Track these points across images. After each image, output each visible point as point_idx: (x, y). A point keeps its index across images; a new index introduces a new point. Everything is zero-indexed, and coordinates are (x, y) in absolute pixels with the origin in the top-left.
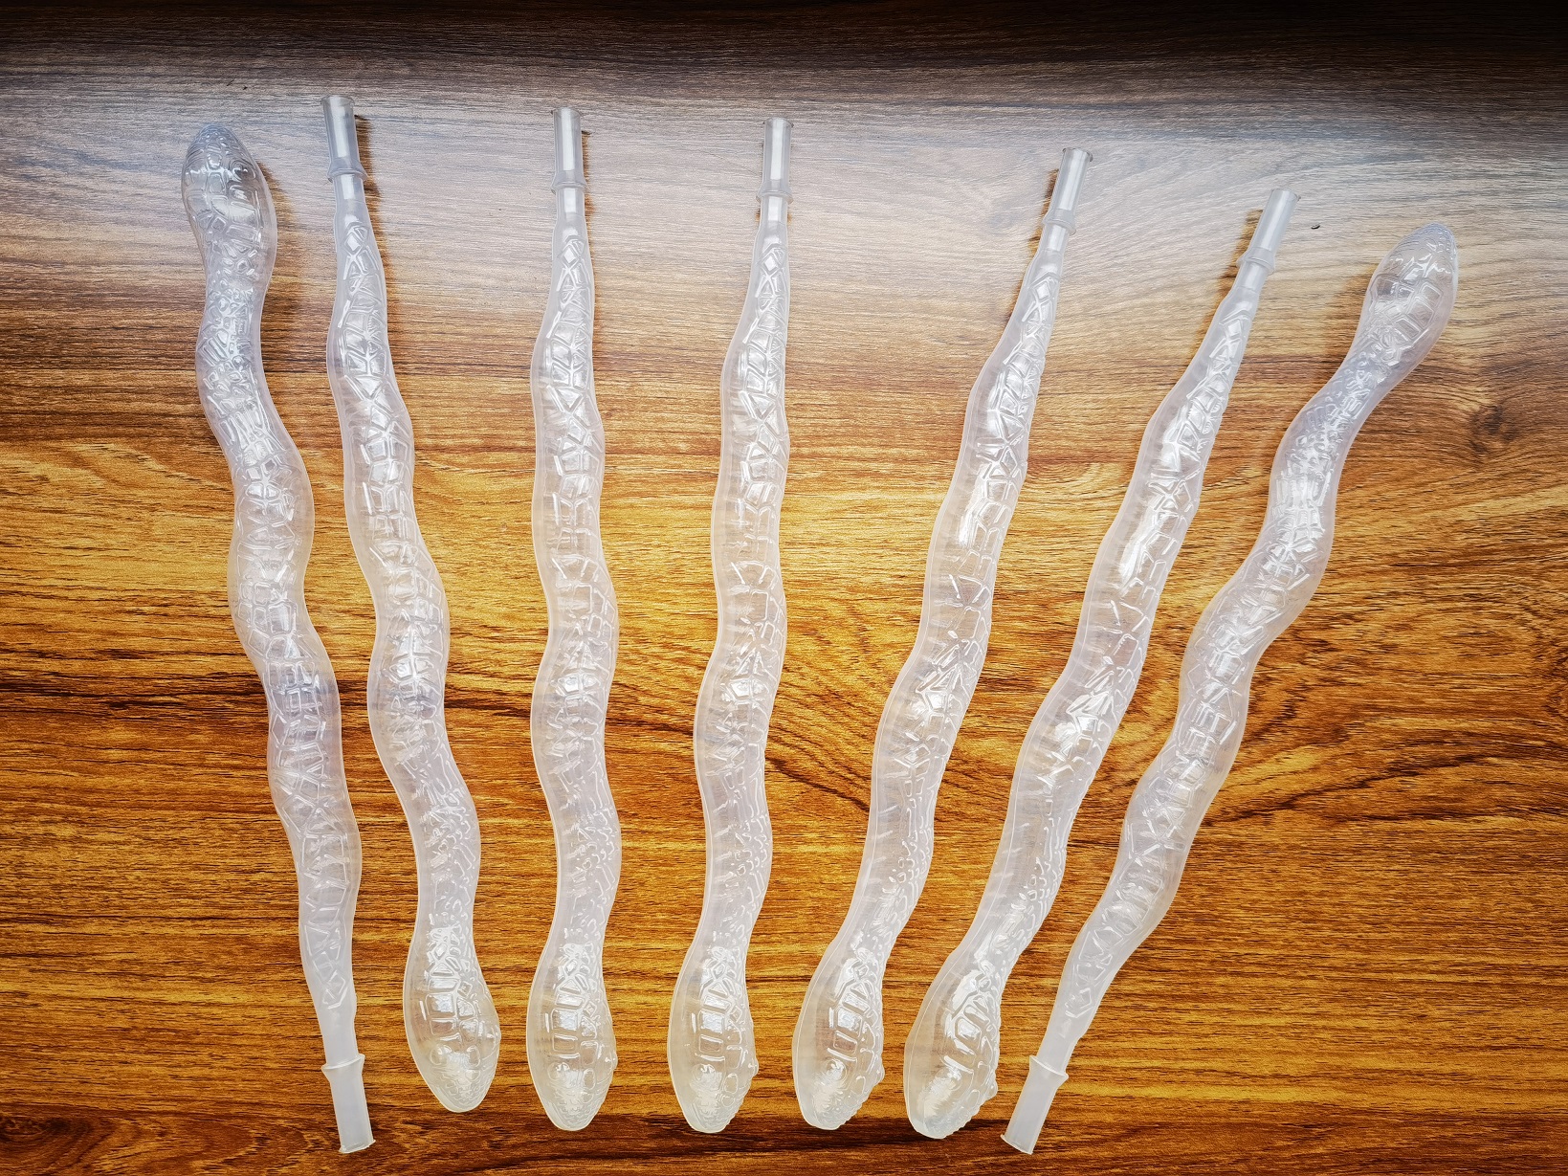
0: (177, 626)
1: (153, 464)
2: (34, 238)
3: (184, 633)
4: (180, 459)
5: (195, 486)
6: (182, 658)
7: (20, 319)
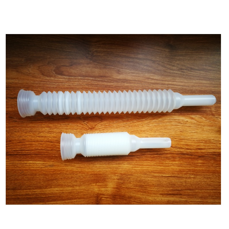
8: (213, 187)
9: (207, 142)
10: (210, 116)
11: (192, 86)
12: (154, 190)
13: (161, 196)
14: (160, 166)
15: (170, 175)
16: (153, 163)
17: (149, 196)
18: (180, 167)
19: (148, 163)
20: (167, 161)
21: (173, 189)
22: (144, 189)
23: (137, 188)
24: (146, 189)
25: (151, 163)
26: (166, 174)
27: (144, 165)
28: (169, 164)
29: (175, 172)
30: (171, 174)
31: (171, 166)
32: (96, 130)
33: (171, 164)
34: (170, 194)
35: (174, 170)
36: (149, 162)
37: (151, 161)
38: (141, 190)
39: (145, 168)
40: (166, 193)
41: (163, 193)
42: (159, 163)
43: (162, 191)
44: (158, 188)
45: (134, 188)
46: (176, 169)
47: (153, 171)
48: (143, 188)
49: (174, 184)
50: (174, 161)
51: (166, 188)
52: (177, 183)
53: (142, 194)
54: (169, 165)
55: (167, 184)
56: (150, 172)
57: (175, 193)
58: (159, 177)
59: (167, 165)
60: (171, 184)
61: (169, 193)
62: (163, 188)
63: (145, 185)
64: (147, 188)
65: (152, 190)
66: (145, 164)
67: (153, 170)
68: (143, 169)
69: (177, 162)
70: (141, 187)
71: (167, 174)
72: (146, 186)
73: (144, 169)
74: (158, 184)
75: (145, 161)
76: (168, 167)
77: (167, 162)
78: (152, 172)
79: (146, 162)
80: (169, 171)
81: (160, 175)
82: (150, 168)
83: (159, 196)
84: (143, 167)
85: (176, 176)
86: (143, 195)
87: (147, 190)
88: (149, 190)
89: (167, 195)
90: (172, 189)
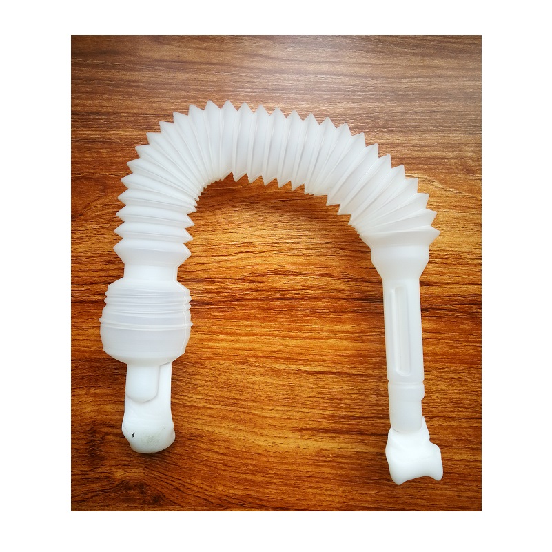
0: (453, 269)
1: (437, 184)
2: (371, 64)
3: (456, 273)
4: (452, 182)
5: (460, 196)
6: (455, 286)
7: (365, 108)
8: (469, 410)
9: (449, 261)
10: (458, 176)
11: (396, 78)
12: (272, 415)
13: (296, 435)
14: (292, 337)
15: (325, 370)
16: (267, 328)
17: (257, 434)
18: (358, 341)
19: (252, 326)
20: (315, 323)
21: (335, 413)
22: (241, 410)
23: (217, 406)
24: (247, 411)
25: (261, 327)
26: (310, 365)
27: (240, 334)
28: (322, 330)
29: (343, 359)
30: (329, 364)
31: (327, 338)
32: (86, 220)
33: (329, 331)
34: (326, 431)
35: (338, 352)
36: (256, 323)
37: (264, 319)
38: (232, 415)
39: (243, 342)
40: (312, 425)
41: (302, 425)
42: (288, 329)
43: (300, 419)
44: (286, 409)
45: (209, 406)
46: (346, 350)
47: (269, 355)
48: (236, 409)
49: (337, 399)
50: (339, 321)
51: (313, 411)
52: (349, 394)
53: (233, 426)
54: (323, 334)
55: (314, 396)
56: (258, 356)
57: (341, 426)
58: (287, 372)
59: (315, 334)
60: (328, 398)
61: (321, 427)
62: (301, 410)
63: (242, 397)
64: (250, 409)
65: (265, 414)
66: (243, 330)
67: (270, 349)
68: (235, 346)
69: (347, 327)
70: (231, 405)
71: (316, 366)
72: (245, 400)
73: (239, 345)
74: (286, 396)
75: (243, 319)
76: (318, 343)
77: (314, 326)
78: (264, 357)
79: (245, 323)
80: (322, 355)
81: (293, 367)
82: (258, 343)
83: (291, 435)
84: (237, 341)
85: (345, 370)
86: (235, 430)
87: (248, 413)
88: (257, 415)
89: (314, 433)
90: (331, 413)
